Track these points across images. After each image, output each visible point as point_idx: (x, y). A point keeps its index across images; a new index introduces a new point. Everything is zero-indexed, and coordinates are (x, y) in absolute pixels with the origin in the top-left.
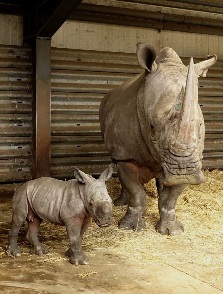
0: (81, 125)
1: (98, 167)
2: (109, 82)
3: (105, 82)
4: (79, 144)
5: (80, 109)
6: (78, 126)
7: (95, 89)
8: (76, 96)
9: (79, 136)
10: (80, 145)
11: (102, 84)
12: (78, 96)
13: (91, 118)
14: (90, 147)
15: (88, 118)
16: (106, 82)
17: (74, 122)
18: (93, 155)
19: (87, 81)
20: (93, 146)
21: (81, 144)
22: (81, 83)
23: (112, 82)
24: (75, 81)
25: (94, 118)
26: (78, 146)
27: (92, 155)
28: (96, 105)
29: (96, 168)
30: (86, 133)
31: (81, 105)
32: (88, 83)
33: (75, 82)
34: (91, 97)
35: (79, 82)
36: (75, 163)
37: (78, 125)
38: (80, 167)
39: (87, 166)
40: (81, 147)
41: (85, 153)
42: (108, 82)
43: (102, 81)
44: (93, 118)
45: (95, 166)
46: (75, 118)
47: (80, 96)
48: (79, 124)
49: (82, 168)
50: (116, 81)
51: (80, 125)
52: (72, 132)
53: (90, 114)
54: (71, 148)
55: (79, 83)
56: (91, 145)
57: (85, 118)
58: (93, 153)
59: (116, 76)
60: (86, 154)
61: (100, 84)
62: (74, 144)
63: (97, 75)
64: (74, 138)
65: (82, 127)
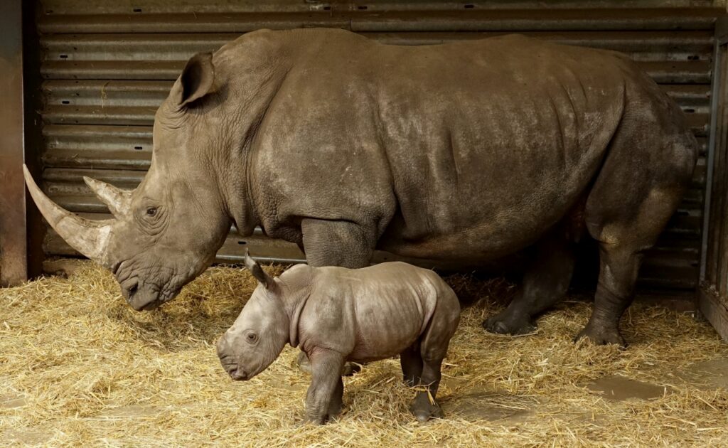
0: (143, 150)
6: (138, 150)
8: (123, 88)
12: (127, 88)
19: (154, 55)
22: (143, 59)
24: (129, 55)
31: (142, 105)
32: (157, 59)
33: (130, 59)
35: (138, 57)
37: (137, 148)
47: (132, 88)
48: (139, 146)
51: (141, 148)
55: (139, 59)
64: (125, 175)
65: (145, 153)
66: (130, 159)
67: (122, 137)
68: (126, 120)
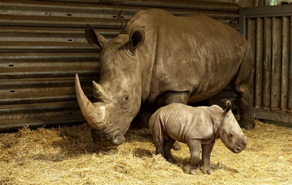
0: (14, 66)
1: (37, 116)
2: (48, 13)
3: (43, 14)
4: (13, 88)
5: (12, 45)
7: (30, 21)
8: (6, 31)
9: (13, 79)
10: (13, 90)
11: (40, 15)
12: (9, 30)
13: (26, 57)
14: (27, 92)
15: (23, 57)
16: (45, 13)
17: (5, 62)
18: (31, 102)
20: (31, 91)
21: (15, 88)
23: (52, 13)
25: (31, 57)
26: (11, 91)
27: (29, 102)
28: (33, 41)
29: (35, 117)
30: (21, 75)
31: (13, 41)
32: (21, 14)
34: (26, 31)
35: (9, 12)
36: (8, 112)
37: (10, 65)
38: (15, 116)
39: (24, 115)
40: (16, 92)
41: (20, 99)
42: (46, 13)
43: (40, 12)
44: (29, 57)
45: (33, 114)
46: (5, 57)
47: (11, 31)
48: (11, 64)
49: (18, 118)
50: (58, 11)
51: (13, 65)
52: (3, 75)
53: (25, 52)
54: (3, 93)
55: (9, 14)
56: (28, 90)
57: (19, 57)
58: (31, 99)
59: (56, 6)
60: (22, 101)
61: (38, 16)
62: (6, 89)
63: (32, 4)
64: (6, 82)
65: (15, 68)
66: (11, 72)
67: (5, 59)
68: (8, 49)
